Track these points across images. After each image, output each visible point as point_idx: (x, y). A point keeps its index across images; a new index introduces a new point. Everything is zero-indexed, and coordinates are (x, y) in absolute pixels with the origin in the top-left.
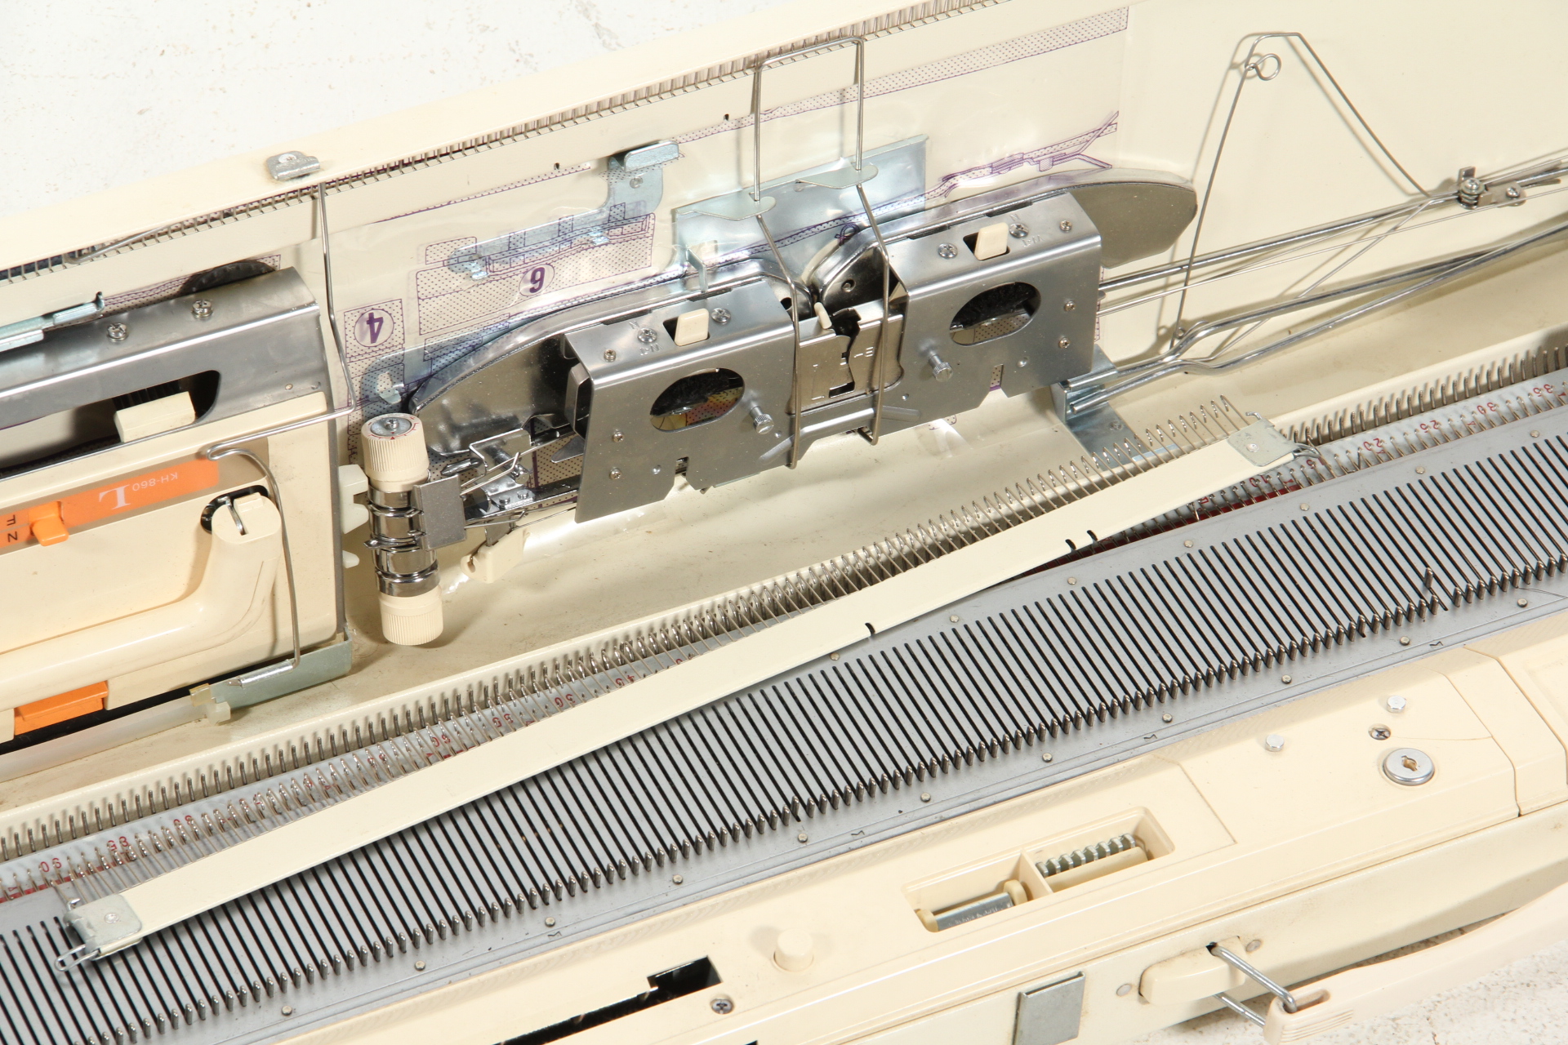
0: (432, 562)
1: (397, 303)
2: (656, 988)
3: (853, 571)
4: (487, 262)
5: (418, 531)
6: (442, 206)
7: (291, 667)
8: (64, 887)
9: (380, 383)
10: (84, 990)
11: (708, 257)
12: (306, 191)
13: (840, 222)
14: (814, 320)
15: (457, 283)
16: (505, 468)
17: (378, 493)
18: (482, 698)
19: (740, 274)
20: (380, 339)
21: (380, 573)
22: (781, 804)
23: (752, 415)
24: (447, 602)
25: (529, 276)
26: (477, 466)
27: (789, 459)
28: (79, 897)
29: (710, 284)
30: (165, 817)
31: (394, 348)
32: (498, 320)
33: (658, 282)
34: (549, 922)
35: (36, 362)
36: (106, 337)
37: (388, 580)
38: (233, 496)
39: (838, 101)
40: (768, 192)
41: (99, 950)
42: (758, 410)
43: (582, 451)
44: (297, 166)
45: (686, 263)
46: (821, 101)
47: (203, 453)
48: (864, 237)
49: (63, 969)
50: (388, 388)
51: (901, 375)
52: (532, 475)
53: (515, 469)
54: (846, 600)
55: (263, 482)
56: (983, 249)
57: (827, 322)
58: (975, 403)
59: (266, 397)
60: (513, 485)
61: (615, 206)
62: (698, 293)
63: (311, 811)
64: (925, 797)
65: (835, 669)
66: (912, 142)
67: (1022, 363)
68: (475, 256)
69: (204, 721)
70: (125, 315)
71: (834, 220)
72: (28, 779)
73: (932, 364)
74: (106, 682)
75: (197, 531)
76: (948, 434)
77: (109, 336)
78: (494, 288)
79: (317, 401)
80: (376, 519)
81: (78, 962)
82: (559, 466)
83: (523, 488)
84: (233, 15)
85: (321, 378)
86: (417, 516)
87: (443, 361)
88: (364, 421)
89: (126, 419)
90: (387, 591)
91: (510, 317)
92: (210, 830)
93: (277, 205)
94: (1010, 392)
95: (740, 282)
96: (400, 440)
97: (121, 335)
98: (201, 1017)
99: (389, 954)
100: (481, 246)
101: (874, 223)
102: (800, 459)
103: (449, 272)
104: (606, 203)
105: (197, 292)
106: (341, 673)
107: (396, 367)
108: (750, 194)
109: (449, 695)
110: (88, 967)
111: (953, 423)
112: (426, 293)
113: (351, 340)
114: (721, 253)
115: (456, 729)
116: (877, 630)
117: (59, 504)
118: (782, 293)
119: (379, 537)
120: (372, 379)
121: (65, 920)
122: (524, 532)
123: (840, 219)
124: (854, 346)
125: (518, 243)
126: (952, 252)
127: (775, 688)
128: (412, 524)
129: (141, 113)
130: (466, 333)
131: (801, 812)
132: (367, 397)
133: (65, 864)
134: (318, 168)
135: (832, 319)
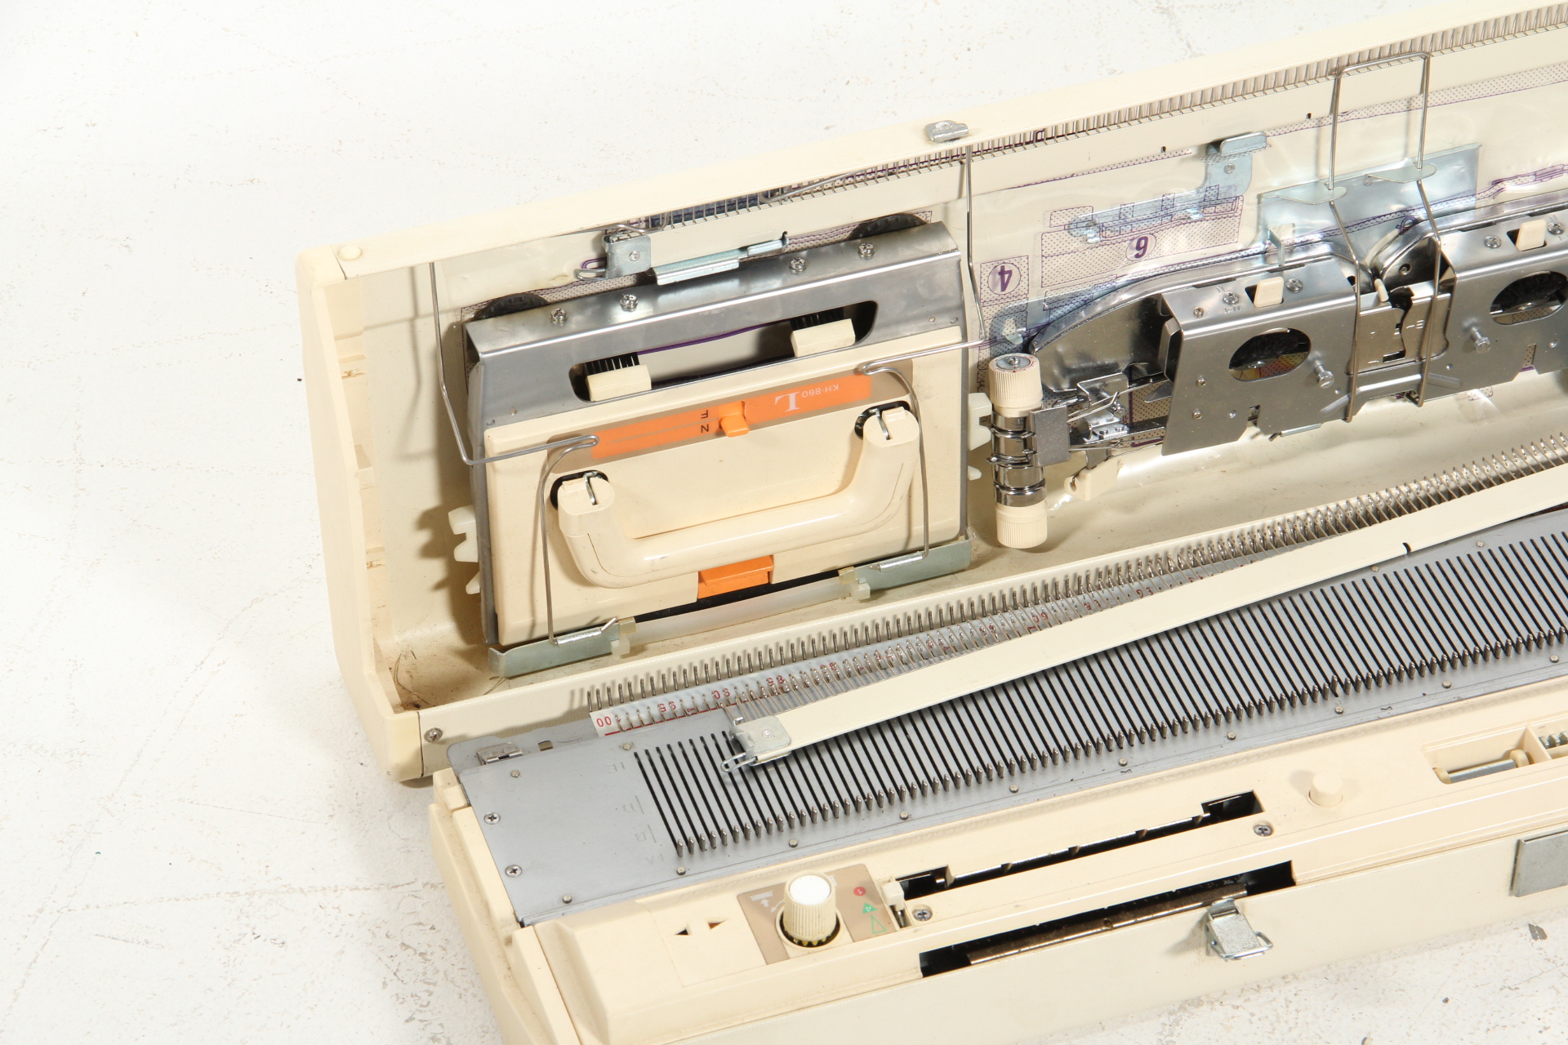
0: (1041, 480)
1: (1024, 259)
2: (1208, 814)
3: (1396, 503)
4: (1101, 229)
5: (1030, 450)
6: (1066, 178)
7: (921, 558)
8: (730, 709)
9: (1007, 327)
10: (743, 788)
11: (1287, 237)
12: (956, 158)
13: (1401, 215)
14: (1374, 294)
15: (1075, 245)
16: (1105, 403)
17: (1000, 417)
18: (1076, 588)
19: (1312, 253)
20: (1009, 289)
21: (998, 486)
22: (1321, 682)
23: (1316, 372)
24: (1052, 517)
25: (1135, 243)
26: (1083, 402)
27: (1346, 413)
28: (742, 716)
29: (1287, 260)
30: (814, 663)
31: (1020, 297)
32: (1107, 279)
33: (1243, 257)
34: (1122, 762)
35: (732, 285)
36: (788, 268)
37: (1004, 492)
38: (882, 409)
39: (1405, 108)
40: (1341, 183)
41: (756, 757)
42: (1321, 367)
43: (1170, 394)
44: (950, 131)
45: (1268, 242)
46: (1390, 108)
47: (860, 370)
48: (1421, 228)
49: (727, 770)
50: (1012, 331)
51: (1447, 346)
52: (1128, 411)
53: (1113, 405)
54: (1387, 524)
55: (906, 398)
56: (1523, 242)
57: (1385, 296)
58: (1510, 378)
59: (913, 327)
60: (1112, 420)
61: (1210, 187)
62: (1277, 267)
63: (931, 663)
64: (1446, 684)
65: (1375, 579)
66: (1471, 147)
67: (1552, 344)
68: (1091, 223)
69: (848, 599)
70: (804, 253)
71: (1396, 213)
72: (706, 635)
73: (1473, 338)
74: (771, 556)
75: (852, 435)
76: (1485, 404)
77: (791, 268)
78: (1105, 251)
79: (955, 333)
80: (997, 439)
81: (739, 766)
82: (1151, 404)
83: (1119, 423)
84: (906, 55)
85: (958, 314)
86: (1030, 438)
87: (1059, 312)
88: (991, 359)
89: (800, 338)
90: (1003, 502)
91: (1117, 278)
92: (849, 674)
93: (931, 168)
94: (1540, 372)
95: (1312, 260)
96: (1020, 373)
97: (800, 267)
98: (835, 815)
99: (989, 778)
100: (1096, 215)
101: (1431, 217)
102: (1355, 414)
103: (1069, 235)
104: (1203, 185)
105: (863, 237)
106: (962, 568)
107: (1021, 314)
108: (1325, 184)
109: (1049, 582)
110: (747, 771)
111: (1489, 396)
112: (1049, 252)
113: (984, 288)
114: (1297, 235)
115: (1053, 608)
116: (1413, 549)
117: (743, 404)
118: (1349, 272)
119: (998, 455)
120: (1000, 323)
121: (731, 734)
122: (1118, 462)
123: (1401, 211)
124: (1406, 319)
125: (1127, 214)
126: (1496, 243)
127: (1322, 591)
128: (1026, 444)
129: (827, 128)
130: (1080, 289)
131: (1339, 689)
132: (995, 337)
133: (733, 694)
134: (967, 133)
135: (1389, 294)
